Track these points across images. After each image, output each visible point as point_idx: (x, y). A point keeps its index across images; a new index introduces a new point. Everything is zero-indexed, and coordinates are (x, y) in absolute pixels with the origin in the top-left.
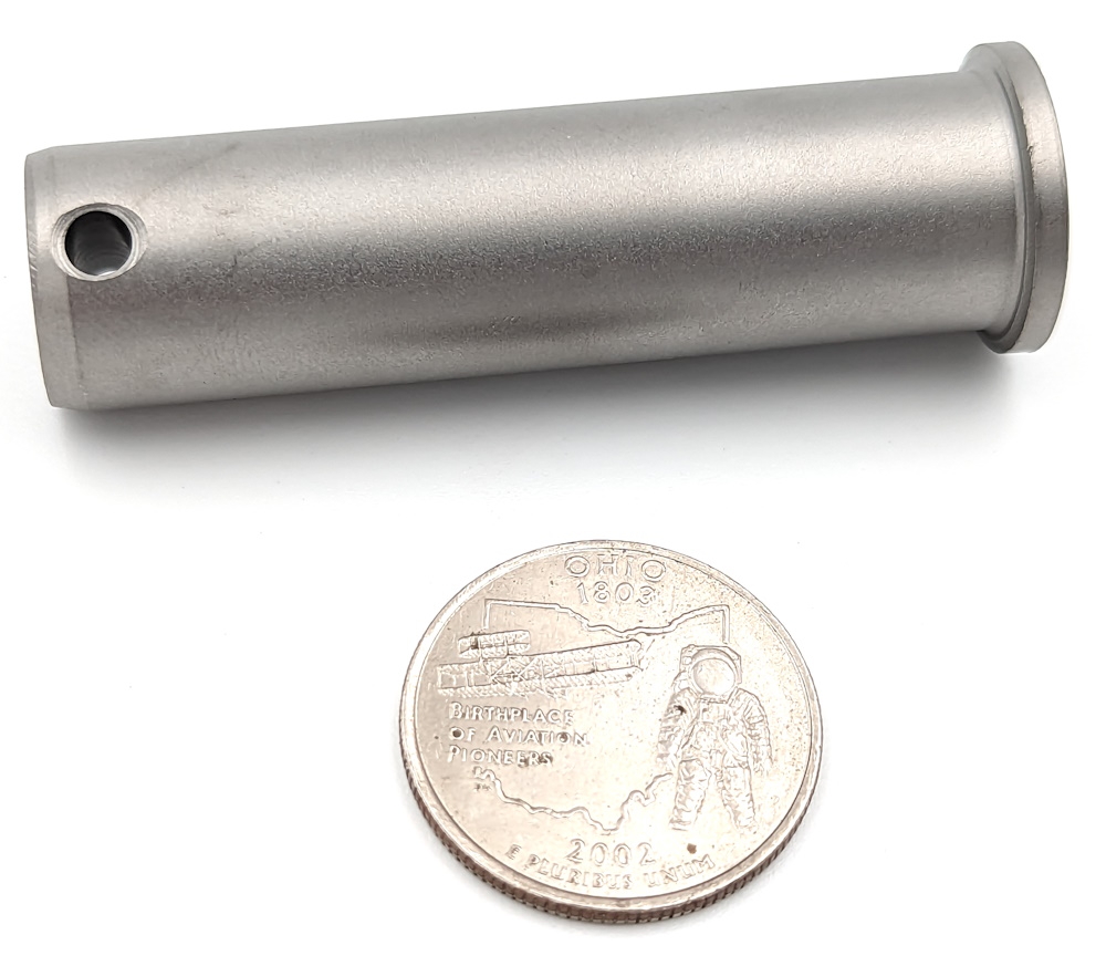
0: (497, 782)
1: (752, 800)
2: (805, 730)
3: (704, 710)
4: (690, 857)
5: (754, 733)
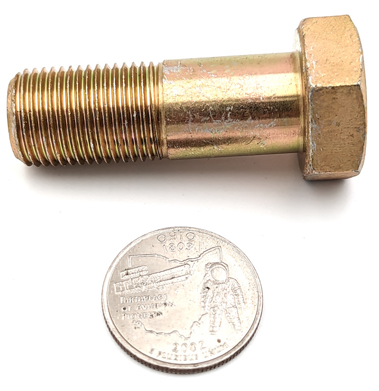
0: (143, 325)
1: (239, 319)
2: (255, 290)
3: (217, 287)
4: (219, 344)
5: (236, 293)
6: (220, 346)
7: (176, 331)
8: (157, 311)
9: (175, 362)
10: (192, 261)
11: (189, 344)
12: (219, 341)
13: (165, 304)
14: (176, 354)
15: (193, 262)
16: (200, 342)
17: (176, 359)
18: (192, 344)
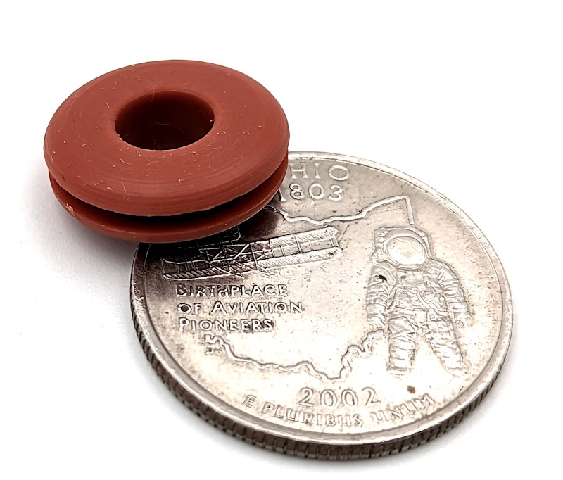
0: (227, 346)
1: (459, 347)
3: (403, 277)
4: (411, 396)
5: (449, 293)
6: (415, 400)
7: (307, 362)
8: (261, 317)
9: (305, 428)
10: (343, 221)
11: (338, 392)
12: (411, 390)
13: (282, 306)
14: (309, 410)
15: (346, 224)
16: (363, 389)
17: (307, 422)
18: (347, 392)
